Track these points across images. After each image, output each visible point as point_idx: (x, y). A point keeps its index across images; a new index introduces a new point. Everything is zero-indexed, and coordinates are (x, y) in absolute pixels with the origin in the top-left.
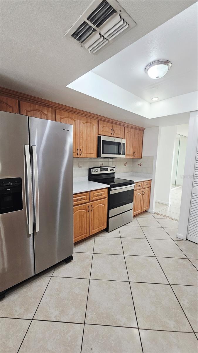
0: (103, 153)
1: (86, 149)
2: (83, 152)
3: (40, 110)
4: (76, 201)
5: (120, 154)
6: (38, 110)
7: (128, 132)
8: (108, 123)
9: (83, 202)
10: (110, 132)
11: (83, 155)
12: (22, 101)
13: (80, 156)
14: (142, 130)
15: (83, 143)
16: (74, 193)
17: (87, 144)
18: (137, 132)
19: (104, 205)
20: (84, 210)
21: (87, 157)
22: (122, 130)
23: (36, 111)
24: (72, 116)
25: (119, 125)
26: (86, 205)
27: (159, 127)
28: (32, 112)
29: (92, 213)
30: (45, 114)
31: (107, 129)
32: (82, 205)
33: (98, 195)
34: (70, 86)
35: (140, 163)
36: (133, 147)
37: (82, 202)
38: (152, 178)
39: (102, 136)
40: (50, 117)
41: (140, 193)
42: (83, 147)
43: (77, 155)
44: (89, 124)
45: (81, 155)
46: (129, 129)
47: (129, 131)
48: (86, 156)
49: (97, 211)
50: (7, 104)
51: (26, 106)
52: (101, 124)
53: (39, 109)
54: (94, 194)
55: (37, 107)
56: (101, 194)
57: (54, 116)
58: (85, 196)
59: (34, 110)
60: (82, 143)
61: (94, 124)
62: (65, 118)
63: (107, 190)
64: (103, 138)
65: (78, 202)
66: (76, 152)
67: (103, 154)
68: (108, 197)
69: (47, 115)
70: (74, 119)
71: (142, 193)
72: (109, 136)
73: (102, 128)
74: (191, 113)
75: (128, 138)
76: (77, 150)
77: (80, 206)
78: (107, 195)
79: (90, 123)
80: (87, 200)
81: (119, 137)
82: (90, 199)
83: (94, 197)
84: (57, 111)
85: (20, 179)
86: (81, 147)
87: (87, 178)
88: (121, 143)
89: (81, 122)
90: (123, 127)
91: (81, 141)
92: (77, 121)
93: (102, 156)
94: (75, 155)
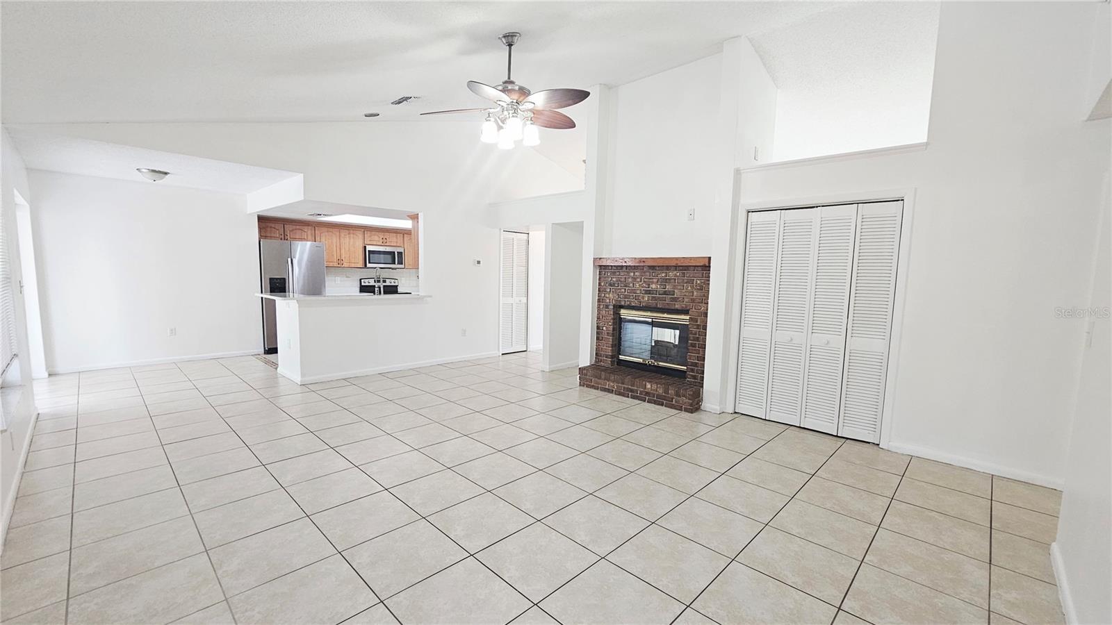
0: (369, 263)
1: (350, 259)
2: (346, 262)
3: (301, 228)
5: (395, 264)
6: (299, 229)
7: (409, 240)
8: (378, 232)
10: (380, 241)
11: (346, 265)
12: (286, 224)
13: (341, 265)
15: (345, 253)
17: (350, 254)
21: (351, 267)
22: (399, 238)
24: (332, 230)
25: (394, 233)
28: (294, 231)
30: (305, 231)
31: (375, 238)
39: (368, 247)
40: (310, 233)
42: (345, 257)
43: (338, 265)
44: (352, 236)
45: (343, 264)
47: (410, 238)
48: (350, 265)
50: (275, 228)
52: (367, 234)
55: (298, 227)
57: (314, 232)
59: (296, 229)
61: (358, 235)
62: (325, 235)
64: (370, 248)
66: (337, 261)
69: (307, 233)
70: (334, 233)
72: (379, 245)
73: (368, 238)
75: (408, 246)
76: (339, 260)
79: (353, 234)
81: (394, 246)
84: (316, 228)
85: (284, 279)
86: (343, 257)
87: (358, 289)
88: (394, 252)
89: (342, 235)
90: (402, 235)
91: (343, 251)
92: (338, 234)
93: (369, 265)
94: (336, 265)
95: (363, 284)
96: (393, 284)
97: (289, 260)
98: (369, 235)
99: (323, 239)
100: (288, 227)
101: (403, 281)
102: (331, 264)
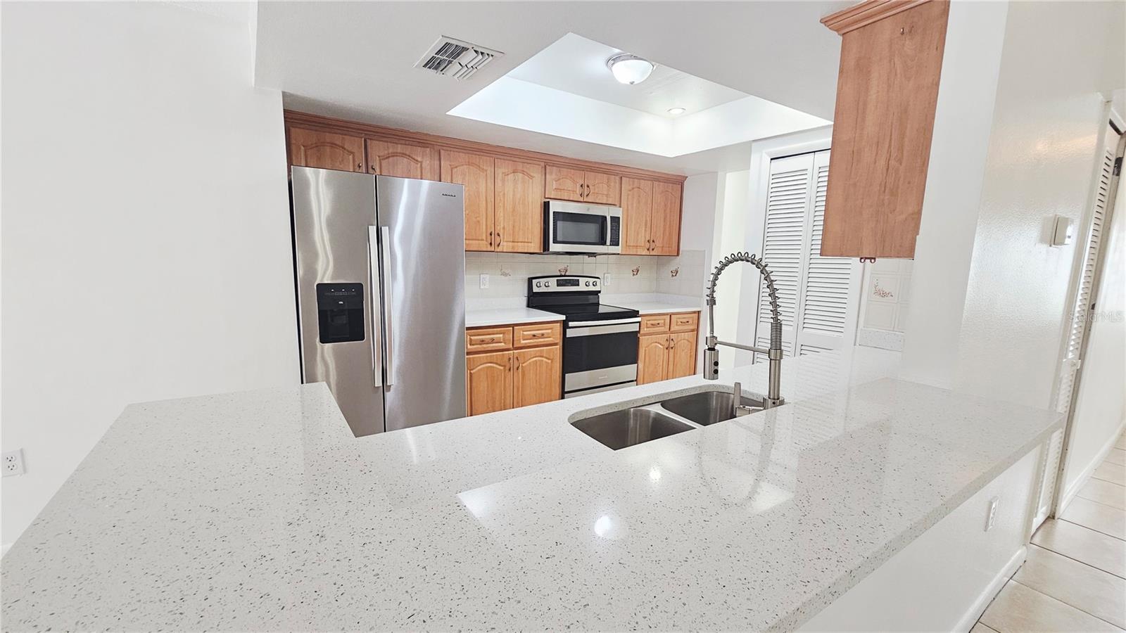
0: (555, 241)
1: (514, 232)
2: (505, 240)
3: (408, 153)
4: (480, 344)
5: (603, 243)
6: (403, 155)
7: (633, 189)
8: (572, 171)
9: (496, 347)
10: (578, 192)
11: (505, 246)
12: (370, 139)
13: (496, 247)
14: (678, 182)
15: (504, 219)
16: (467, 326)
17: (514, 222)
18: (659, 187)
19: (552, 360)
20: (500, 365)
21: (515, 251)
22: (612, 184)
23: (398, 158)
24: (478, 160)
25: (604, 173)
26: (503, 354)
27: (717, 172)
28: (391, 159)
29: (518, 374)
30: (417, 161)
31: (568, 184)
32: (495, 354)
33: (534, 336)
34: (455, 112)
35: (673, 269)
36: (649, 225)
37: (493, 347)
38: (700, 307)
39: (551, 203)
40: (429, 167)
41: (661, 342)
42: (504, 228)
43: (489, 245)
44: (521, 175)
45: (498, 245)
46: (633, 182)
47: (636, 185)
48: (513, 247)
49: (532, 371)
50: (343, 148)
51: (378, 149)
52: (551, 173)
53: (404, 152)
54: (525, 333)
55: (399, 148)
56: (543, 335)
57: (437, 162)
58: (501, 335)
59: (395, 155)
60: (502, 218)
61: (532, 174)
62: (462, 165)
63: (558, 327)
64: (555, 207)
65: (485, 346)
66: (486, 238)
67: (554, 243)
68: (561, 344)
69: (421, 162)
70: (481, 166)
71: (666, 344)
72: (576, 200)
73: (554, 182)
74: (754, 144)
75: (632, 204)
76: (491, 234)
77: (488, 354)
78: (559, 340)
79: (523, 172)
80: (505, 343)
81: (605, 202)
82: (515, 342)
83: (524, 340)
84: (442, 152)
85: (360, 286)
86: (499, 229)
87: (524, 301)
88: (605, 218)
89: (500, 172)
90: (618, 178)
91: (500, 214)
92: (490, 170)
93: (554, 247)
94: (484, 245)
95: (535, 290)
96: (591, 288)
97: (373, 230)
98: (554, 176)
99: (458, 179)
100: (377, 149)
101: (608, 282)
102: (475, 245)
